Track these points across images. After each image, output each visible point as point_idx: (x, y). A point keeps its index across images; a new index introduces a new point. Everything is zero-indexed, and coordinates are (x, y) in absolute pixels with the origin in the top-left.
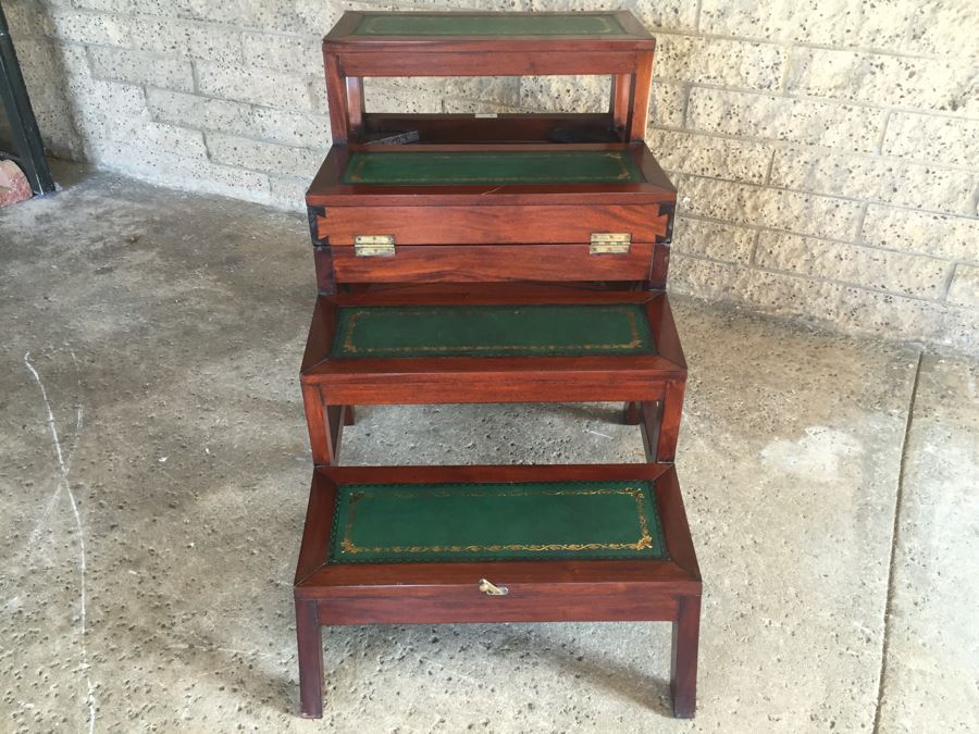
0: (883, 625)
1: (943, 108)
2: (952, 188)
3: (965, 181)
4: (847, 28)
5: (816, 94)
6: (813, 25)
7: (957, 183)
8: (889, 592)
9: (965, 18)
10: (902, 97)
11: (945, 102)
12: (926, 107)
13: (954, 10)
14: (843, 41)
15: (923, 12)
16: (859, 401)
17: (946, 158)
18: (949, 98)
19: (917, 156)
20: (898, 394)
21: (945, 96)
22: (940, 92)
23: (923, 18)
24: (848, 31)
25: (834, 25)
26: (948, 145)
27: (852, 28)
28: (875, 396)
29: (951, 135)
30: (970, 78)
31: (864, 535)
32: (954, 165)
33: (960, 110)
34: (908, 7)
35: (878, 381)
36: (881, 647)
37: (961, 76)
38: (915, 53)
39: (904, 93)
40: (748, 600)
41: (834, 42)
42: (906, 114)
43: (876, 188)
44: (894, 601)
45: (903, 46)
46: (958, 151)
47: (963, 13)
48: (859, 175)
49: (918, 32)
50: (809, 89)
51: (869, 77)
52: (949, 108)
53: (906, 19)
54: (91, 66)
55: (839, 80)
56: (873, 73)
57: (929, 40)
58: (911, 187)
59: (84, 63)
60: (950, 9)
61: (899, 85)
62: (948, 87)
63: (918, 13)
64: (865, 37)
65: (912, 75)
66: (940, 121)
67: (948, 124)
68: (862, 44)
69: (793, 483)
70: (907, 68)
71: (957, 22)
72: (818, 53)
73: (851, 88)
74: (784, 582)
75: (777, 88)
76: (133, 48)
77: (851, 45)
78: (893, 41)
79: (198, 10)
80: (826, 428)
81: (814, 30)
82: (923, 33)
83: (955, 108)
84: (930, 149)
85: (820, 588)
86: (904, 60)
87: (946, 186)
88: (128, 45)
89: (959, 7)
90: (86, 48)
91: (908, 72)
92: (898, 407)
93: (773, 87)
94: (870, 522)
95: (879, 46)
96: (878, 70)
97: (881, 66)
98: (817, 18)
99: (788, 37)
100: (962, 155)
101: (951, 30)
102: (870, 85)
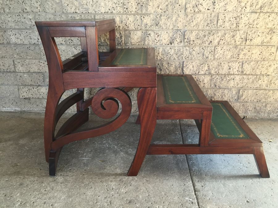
0: (195, 196)
1: (168, 44)
2: (176, 67)
3: (179, 64)
4: (138, 24)
5: (134, 44)
6: (129, 24)
7: (177, 65)
8: (193, 185)
10: (157, 42)
11: (168, 42)
12: (164, 44)
13: (165, 16)
14: (138, 28)
15: (157, 18)
16: (166, 132)
17: (172, 59)
18: (169, 42)
19: (164, 59)
20: (176, 128)
21: (168, 41)
22: (167, 40)
23: (158, 19)
24: (139, 25)
25: (134, 24)
26: (172, 55)
28: (171, 130)
29: (172, 52)
30: (173, 35)
31: (180, 169)
32: (175, 60)
33: (173, 44)
34: (153, 17)
35: (170, 126)
36: (197, 204)
37: (171, 35)
38: (158, 30)
39: (157, 41)
40: (149, 201)
41: (135, 29)
42: (159, 47)
44: (196, 187)
45: (154, 28)
46: (174, 56)
47: (167, 17)
49: (157, 23)
50: (131, 43)
51: (147, 38)
52: (170, 44)
53: (153, 20)
55: (139, 40)
56: (148, 37)
57: (160, 25)
58: (165, 68)
60: (164, 16)
61: (155, 39)
62: (168, 39)
63: (156, 18)
64: (143, 26)
65: (158, 36)
66: (168, 48)
67: (171, 49)
68: (143, 28)
69: (154, 159)
70: (157, 34)
71: (167, 20)
72: (132, 32)
73: (143, 42)
74: (160, 191)
75: (123, 44)
77: (140, 29)
78: (151, 27)
80: (160, 141)
81: (129, 25)
82: (159, 23)
83: (171, 44)
84: (167, 57)
85: (172, 190)
86: (155, 32)
87: (174, 67)
89: (166, 15)
91: (157, 35)
92: (178, 132)
93: (121, 44)
94: (180, 165)
95: (148, 29)
96: (149, 36)
97: (150, 34)
98: (129, 22)
99: (123, 29)
100: (176, 57)
101: (166, 22)
102: (148, 40)
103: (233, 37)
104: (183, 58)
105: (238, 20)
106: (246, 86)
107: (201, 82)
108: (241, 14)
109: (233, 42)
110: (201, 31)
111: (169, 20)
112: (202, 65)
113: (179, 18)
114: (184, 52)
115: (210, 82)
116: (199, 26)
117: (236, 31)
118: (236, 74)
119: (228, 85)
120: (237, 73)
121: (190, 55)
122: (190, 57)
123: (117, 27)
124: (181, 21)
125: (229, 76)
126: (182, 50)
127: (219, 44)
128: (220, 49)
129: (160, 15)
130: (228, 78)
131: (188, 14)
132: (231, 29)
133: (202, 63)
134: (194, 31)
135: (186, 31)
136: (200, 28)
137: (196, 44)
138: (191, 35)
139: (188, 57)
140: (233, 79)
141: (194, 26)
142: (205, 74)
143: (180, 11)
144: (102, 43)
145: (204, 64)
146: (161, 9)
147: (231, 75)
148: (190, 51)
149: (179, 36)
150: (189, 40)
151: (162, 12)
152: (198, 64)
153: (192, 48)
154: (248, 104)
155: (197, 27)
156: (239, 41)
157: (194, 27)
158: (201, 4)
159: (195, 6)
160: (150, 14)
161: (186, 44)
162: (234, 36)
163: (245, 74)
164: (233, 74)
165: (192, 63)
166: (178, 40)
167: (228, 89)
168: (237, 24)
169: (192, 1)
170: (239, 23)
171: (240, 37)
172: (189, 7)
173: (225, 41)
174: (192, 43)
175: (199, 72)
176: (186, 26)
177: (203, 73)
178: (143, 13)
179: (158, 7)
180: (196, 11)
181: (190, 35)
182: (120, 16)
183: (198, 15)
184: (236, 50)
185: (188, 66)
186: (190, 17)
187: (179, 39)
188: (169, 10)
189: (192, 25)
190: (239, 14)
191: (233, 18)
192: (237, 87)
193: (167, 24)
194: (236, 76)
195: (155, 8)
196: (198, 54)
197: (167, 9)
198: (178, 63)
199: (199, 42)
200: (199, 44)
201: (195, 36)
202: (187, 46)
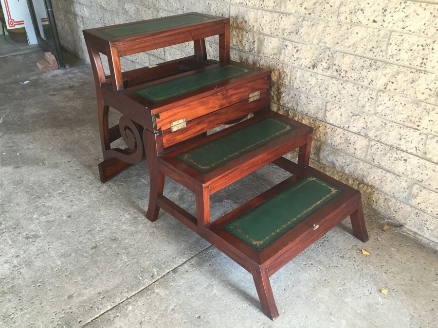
0: (165, 274)
1: (309, 68)
2: (317, 107)
3: (321, 104)
4: (275, 27)
5: (267, 56)
6: (264, 25)
7: (319, 104)
8: (182, 264)
9: (313, 25)
10: (295, 61)
11: (310, 65)
12: (303, 66)
13: (309, 21)
14: (274, 33)
15: (299, 22)
17: (313, 92)
18: (313, 63)
19: (302, 89)
21: (311, 62)
22: (309, 60)
23: (299, 25)
24: (276, 29)
25: (271, 26)
26: (312, 86)
27: (277, 27)
29: (313, 81)
30: (320, 55)
31: (198, 242)
32: (316, 96)
33: (316, 69)
34: (294, 19)
38: (297, 41)
39: (296, 59)
40: (126, 249)
41: (271, 33)
42: (297, 69)
43: (292, 103)
44: (180, 268)
45: (294, 37)
46: (317, 88)
47: (312, 23)
48: (285, 96)
49: (297, 31)
50: (264, 54)
51: (283, 50)
52: (311, 68)
53: (294, 25)
54: (83, 25)
55: (275, 51)
56: (285, 49)
57: (301, 35)
58: (303, 104)
59: (82, 23)
61: (293, 55)
62: (313, 58)
63: (297, 22)
64: (281, 32)
65: (297, 51)
66: (308, 74)
67: (311, 75)
68: (280, 35)
70: (295, 48)
71: (310, 27)
72: (266, 38)
73: (279, 55)
74: (147, 247)
75: (255, 52)
76: (91, 19)
77: (277, 35)
78: (290, 35)
79: (104, 6)
80: (233, 202)
81: (264, 27)
83: (314, 67)
84: (307, 87)
85: (157, 254)
86: (294, 43)
87: (315, 106)
88: (90, 18)
89: (311, 20)
90: (82, 18)
91: (296, 49)
93: (253, 52)
95: (285, 37)
96: (285, 47)
97: (286, 46)
98: (265, 22)
99: (257, 30)
100: (319, 91)
101: (308, 30)
102: (284, 54)
103: (411, 83)
104: (328, 95)
105: (427, 51)
106: (428, 182)
107: (350, 144)
108: (434, 42)
109: (411, 92)
110: (359, 58)
111: (313, 29)
112: (355, 117)
113: (327, 29)
114: (330, 87)
115: (365, 150)
116: (356, 48)
117: (421, 72)
118: (411, 154)
119: (393, 166)
120: (414, 151)
121: (339, 95)
122: (338, 97)
123: (251, 26)
124: (329, 34)
125: (399, 152)
126: (326, 83)
127: (386, 88)
128: (387, 99)
129: (302, 18)
130: (395, 155)
131: (342, 24)
132: (412, 66)
133: (356, 113)
134: (349, 56)
135: (337, 51)
136: (359, 51)
137: (349, 78)
138: (342, 61)
139: (335, 97)
140: (405, 160)
141: (349, 47)
142: (359, 134)
143: (330, 16)
144: (234, 45)
145: (359, 115)
146: (305, 8)
147: (402, 151)
148: (339, 87)
149: (327, 58)
150: (340, 68)
151: (306, 14)
152: (350, 112)
153: (342, 84)
154: (426, 216)
155: (354, 50)
156: (423, 94)
157: (349, 49)
158: (362, 10)
159: (354, 12)
160: (289, 14)
161: (335, 73)
162: (414, 81)
163: (429, 160)
164: (406, 151)
165: (340, 108)
166: (325, 65)
167: (394, 174)
168: (423, 59)
169: (349, 2)
170: (427, 59)
171: (427, 87)
172: (344, 12)
173: (397, 87)
174: (343, 74)
175: (349, 127)
176: (338, 43)
177: (355, 130)
178: (282, 11)
179: (301, 4)
180: (353, 21)
181: (340, 60)
182: (256, 11)
183: (357, 29)
184: (416, 108)
185: (332, 111)
186: (345, 30)
187: (326, 63)
188: (315, 12)
189: (348, 45)
190: (429, 41)
191: (418, 46)
192: (410, 176)
193: (309, 35)
194: (411, 156)
195: (297, 6)
196: (352, 95)
197: (313, 10)
198: (320, 102)
199: (355, 75)
200: (354, 80)
201: (350, 64)
202: (335, 78)
